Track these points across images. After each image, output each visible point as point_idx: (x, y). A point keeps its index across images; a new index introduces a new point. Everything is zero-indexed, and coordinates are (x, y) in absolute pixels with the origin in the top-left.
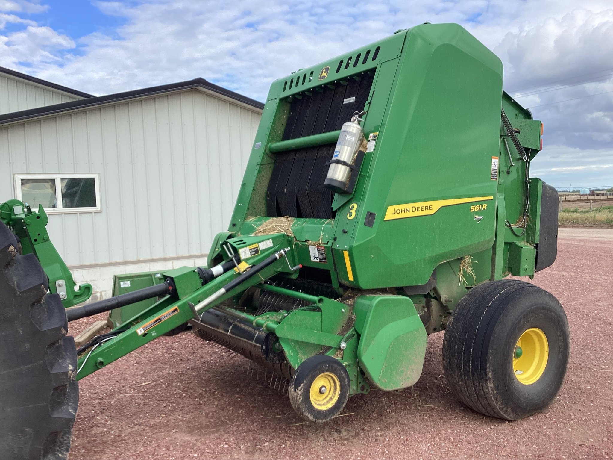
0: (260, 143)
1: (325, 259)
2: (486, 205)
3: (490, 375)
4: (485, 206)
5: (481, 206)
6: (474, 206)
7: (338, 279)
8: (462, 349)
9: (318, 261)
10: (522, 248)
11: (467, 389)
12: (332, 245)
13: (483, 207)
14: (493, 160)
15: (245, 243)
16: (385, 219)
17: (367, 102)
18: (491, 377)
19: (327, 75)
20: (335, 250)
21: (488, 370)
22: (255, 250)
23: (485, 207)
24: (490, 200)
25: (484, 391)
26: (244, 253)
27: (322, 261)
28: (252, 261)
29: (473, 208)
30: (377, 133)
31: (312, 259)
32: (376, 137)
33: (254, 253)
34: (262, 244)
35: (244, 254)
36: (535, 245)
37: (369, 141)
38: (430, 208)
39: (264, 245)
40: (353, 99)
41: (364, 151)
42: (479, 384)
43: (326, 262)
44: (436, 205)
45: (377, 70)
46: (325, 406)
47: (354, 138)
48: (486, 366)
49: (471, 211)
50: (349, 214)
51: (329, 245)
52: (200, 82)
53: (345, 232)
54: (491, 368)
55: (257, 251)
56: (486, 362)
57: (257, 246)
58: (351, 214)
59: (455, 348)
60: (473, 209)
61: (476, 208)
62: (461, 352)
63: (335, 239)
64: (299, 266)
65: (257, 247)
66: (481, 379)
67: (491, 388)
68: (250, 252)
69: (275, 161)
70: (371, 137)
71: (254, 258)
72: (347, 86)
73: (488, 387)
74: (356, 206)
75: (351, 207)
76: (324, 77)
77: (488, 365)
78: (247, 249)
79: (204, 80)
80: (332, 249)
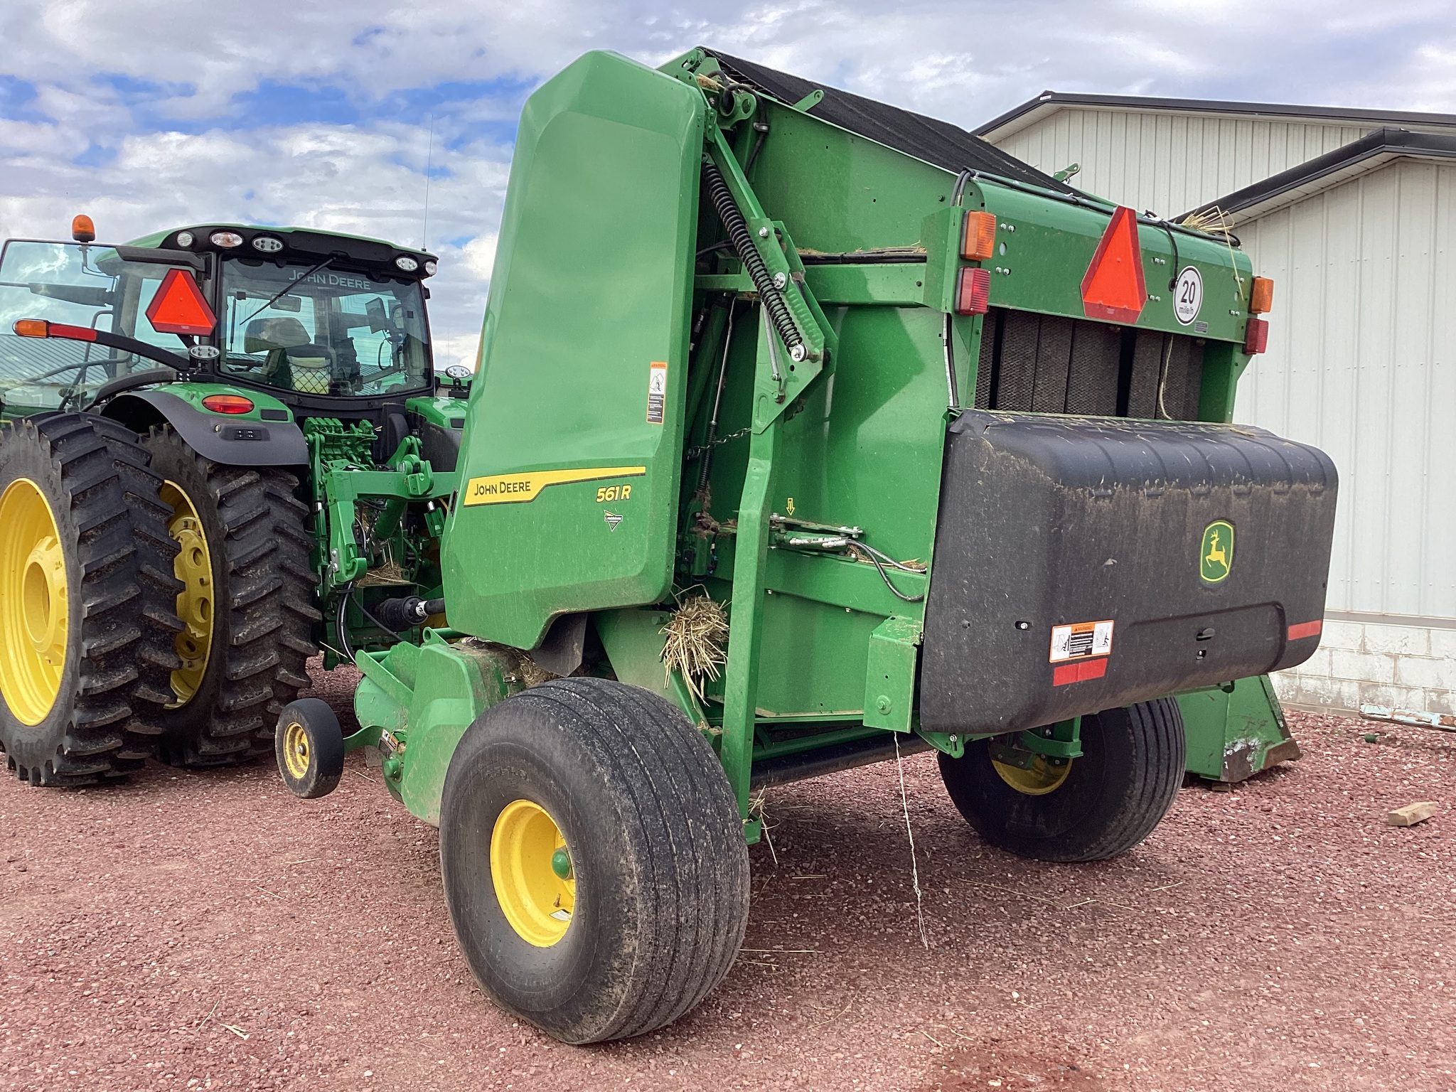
2: (629, 487)
4: (627, 490)
5: (618, 488)
6: (604, 490)
13: (624, 493)
14: (654, 372)
16: (465, 505)
23: (627, 493)
24: (637, 475)
29: (605, 494)
38: (524, 486)
44: (538, 481)
49: (598, 500)
60: (603, 494)
61: (607, 494)
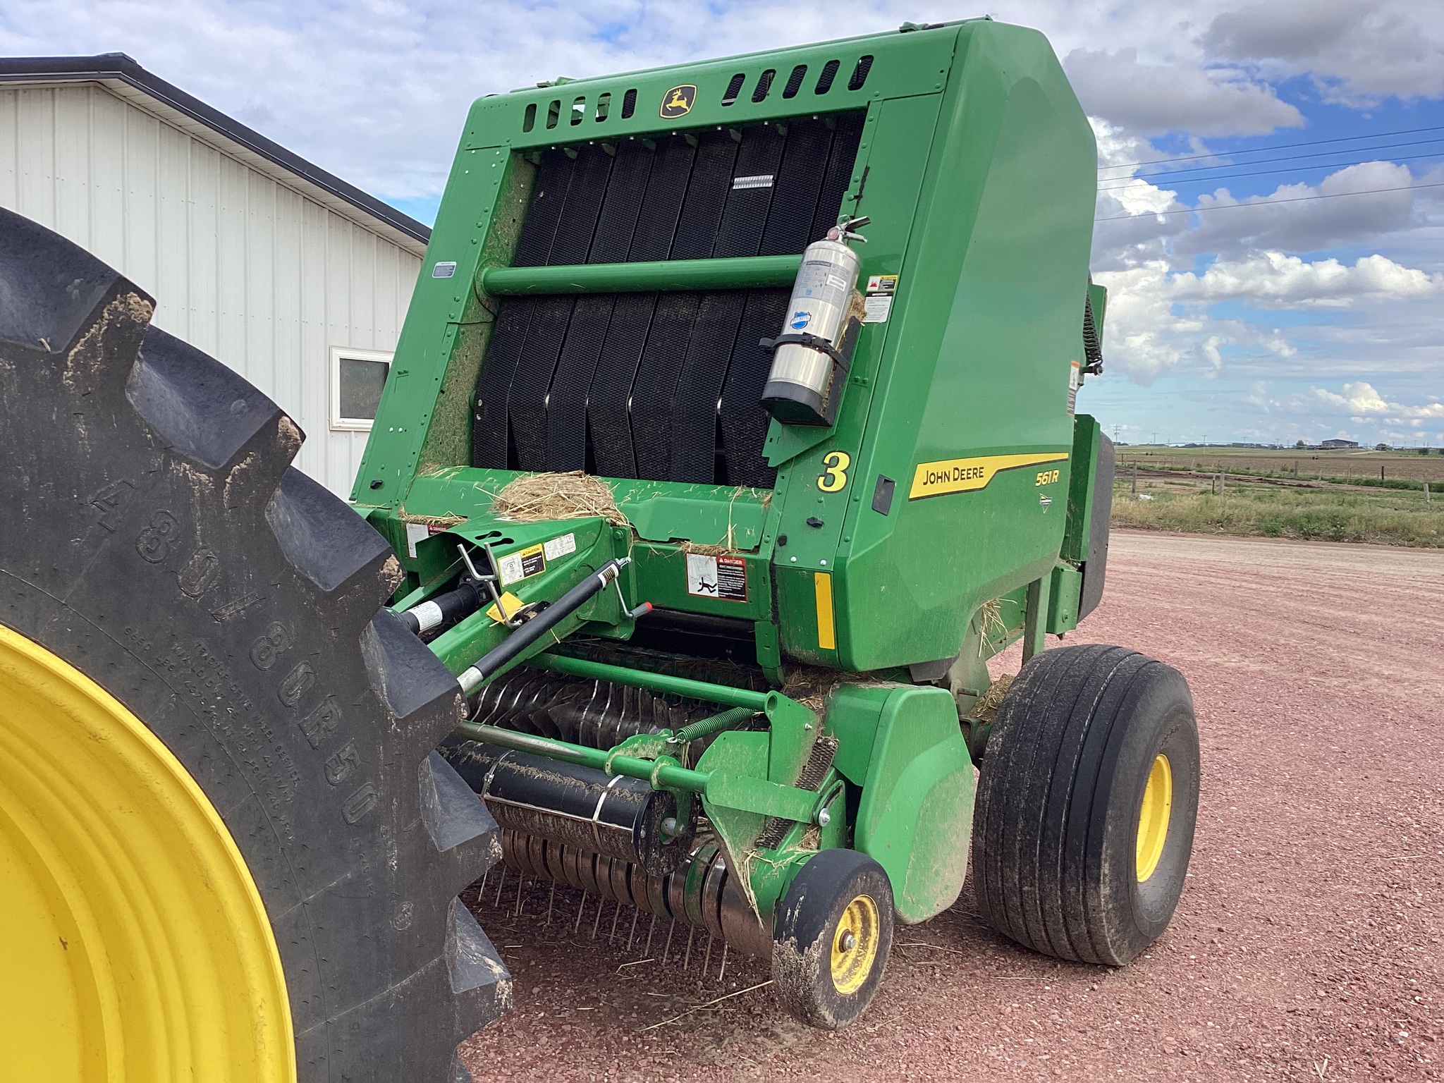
0: (454, 263)
1: (742, 591)
2: (1057, 471)
3: (1106, 868)
4: (1056, 474)
5: (1051, 473)
6: (1041, 474)
7: (781, 645)
8: (1039, 808)
9: (716, 594)
10: (1062, 570)
11: (1041, 901)
12: (773, 556)
13: (1054, 476)
14: (1073, 369)
15: (509, 541)
16: (910, 497)
17: (848, 195)
18: (1107, 872)
19: (688, 104)
20: (785, 569)
21: (1103, 856)
22: (534, 560)
23: (1056, 477)
24: (1062, 460)
25: (1085, 906)
26: (509, 568)
27: (728, 597)
28: (528, 591)
30: (897, 277)
31: (694, 588)
32: (892, 286)
33: (532, 569)
34: (552, 547)
35: (508, 571)
36: (1080, 565)
37: (870, 294)
38: (978, 472)
39: (556, 548)
40: (767, 181)
41: (860, 319)
42: (1078, 890)
43: (743, 599)
44: (991, 466)
45: (869, 117)
46: (850, 984)
47: (845, 283)
48: (1101, 847)
49: (1037, 484)
50: (822, 479)
51: (765, 554)
52: (120, 66)
53: (815, 524)
54: (1109, 851)
55: (539, 565)
56: (1101, 838)
57: (541, 550)
58: (830, 480)
59: (1018, 807)
60: (1040, 479)
61: (1043, 478)
62: (1036, 818)
63: (782, 541)
64: (645, 608)
65: (540, 554)
66: (1084, 878)
67: (1104, 897)
68: (524, 567)
69: (496, 318)
70: (874, 285)
71: (532, 582)
72: (740, 145)
73: (1099, 897)
74: (844, 460)
75: (827, 461)
76: (679, 110)
77: (1105, 845)
78: (518, 556)
79: (133, 62)
80: (772, 565)
